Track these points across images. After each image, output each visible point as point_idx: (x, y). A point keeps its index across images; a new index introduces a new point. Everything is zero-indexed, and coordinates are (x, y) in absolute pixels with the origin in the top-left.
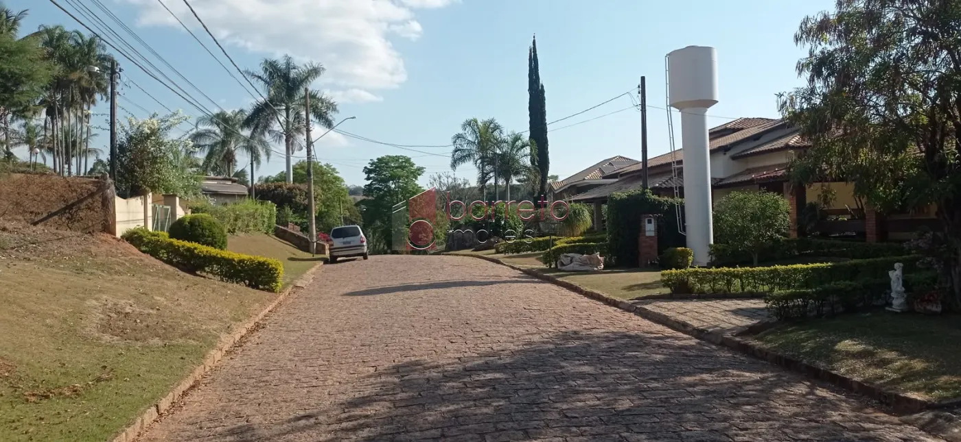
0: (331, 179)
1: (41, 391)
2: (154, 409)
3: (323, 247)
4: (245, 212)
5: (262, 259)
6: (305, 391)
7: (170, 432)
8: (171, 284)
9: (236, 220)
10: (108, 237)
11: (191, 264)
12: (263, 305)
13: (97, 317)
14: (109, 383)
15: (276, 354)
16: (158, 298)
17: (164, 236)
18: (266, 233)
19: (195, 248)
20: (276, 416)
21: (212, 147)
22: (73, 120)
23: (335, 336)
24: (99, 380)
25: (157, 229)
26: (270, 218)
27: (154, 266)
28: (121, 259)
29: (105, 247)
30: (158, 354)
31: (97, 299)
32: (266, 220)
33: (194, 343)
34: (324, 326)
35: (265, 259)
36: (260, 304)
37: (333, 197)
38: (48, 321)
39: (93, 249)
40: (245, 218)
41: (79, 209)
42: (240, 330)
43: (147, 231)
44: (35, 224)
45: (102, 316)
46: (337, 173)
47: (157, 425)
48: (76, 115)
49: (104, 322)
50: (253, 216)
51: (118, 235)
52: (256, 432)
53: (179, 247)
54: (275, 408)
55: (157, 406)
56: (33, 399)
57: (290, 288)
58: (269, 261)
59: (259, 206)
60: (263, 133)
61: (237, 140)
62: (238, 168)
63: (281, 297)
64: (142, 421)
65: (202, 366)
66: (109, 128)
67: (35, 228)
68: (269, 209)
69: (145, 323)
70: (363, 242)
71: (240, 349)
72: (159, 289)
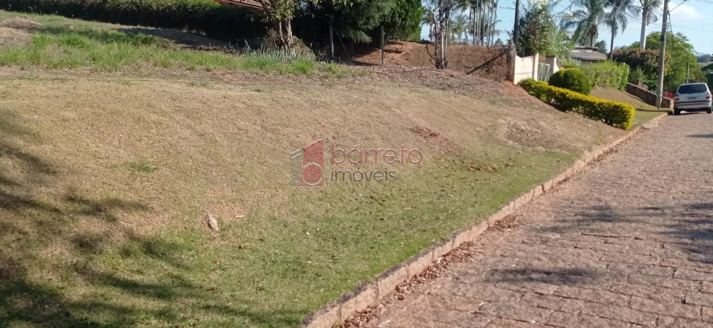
0: (681, 46)
1: (476, 166)
2: (540, 187)
3: (669, 102)
4: (604, 71)
5: (617, 104)
6: (652, 194)
7: (552, 202)
8: (549, 115)
9: (596, 77)
10: (508, 83)
11: (564, 105)
12: (617, 137)
13: (505, 129)
14: (513, 168)
15: (628, 169)
16: (541, 123)
17: (545, 84)
18: (619, 89)
19: (567, 93)
20: (628, 205)
21: (580, 23)
22: (486, 11)
23: (679, 162)
24: (507, 165)
25: (540, 79)
26: (623, 77)
27: (537, 104)
28: (517, 98)
29: (507, 91)
30: (542, 156)
31: (504, 119)
32: (620, 78)
33: (567, 153)
34: (668, 155)
35: (620, 103)
36: (613, 137)
37: (682, 62)
38: (478, 128)
39: (501, 91)
40: (604, 75)
41: (493, 64)
42: (598, 151)
43: (534, 80)
44: (468, 74)
45: (507, 130)
46: (687, 40)
47: (542, 197)
48: (489, 6)
49: (509, 133)
50: (610, 74)
51: (516, 82)
52: (613, 211)
53: (555, 92)
54: (627, 200)
55: (543, 186)
56: (472, 169)
57: (638, 129)
58: (623, 105)
59: (615, 67)
60: (623, 9)
61: (601, 16)
62: (599, 40)
63: (631, 134)
64: (534, 192)
65: (572, 169)
66: (515, 7)
67: (468, 76)
68: (624, 69)
69: (533, 137)
70: (708, 97)
71: (598, 164)
72: (542, 118)
